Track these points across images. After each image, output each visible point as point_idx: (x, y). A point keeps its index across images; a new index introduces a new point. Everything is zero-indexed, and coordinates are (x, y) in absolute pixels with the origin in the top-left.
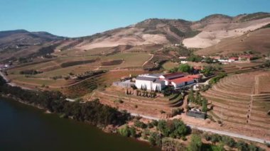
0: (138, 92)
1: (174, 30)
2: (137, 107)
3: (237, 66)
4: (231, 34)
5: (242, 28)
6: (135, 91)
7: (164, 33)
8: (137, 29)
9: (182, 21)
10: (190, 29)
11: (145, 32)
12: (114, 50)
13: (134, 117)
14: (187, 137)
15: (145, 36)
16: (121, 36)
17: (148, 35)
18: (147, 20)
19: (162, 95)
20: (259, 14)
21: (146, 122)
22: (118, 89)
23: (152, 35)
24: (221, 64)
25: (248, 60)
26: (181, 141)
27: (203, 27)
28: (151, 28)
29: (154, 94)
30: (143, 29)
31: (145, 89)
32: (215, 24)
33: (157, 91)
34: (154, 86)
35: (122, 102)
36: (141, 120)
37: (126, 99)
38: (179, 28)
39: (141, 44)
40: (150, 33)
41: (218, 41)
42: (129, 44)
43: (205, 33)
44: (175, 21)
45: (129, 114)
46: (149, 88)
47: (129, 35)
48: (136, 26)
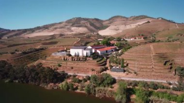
0: (73, 58)
1: (92, 24)
2: (72, 68)
3: (137, 42)
4: (128, 27)
5: (134, 24)
6: (70, 57)
7: (86, 27)
8: (67, 24)
9: (97, 20)
10: (102, 25)
11: (73, 25)
12: (51, 37)
13: (71, 76)
14: (113, 85)
15: (73, 28)
16: (56, 28)
17: (75, 28)
18: (74, 18)
19: (91, 59)
20: (142, 16)
21: (81, 79)
22: (56, 57)
23: (78, 28)
24: (126, 41)
25: (142, 39)
26: (110, 89)
27: (110, 23)
28: (77, 23)
29: (85, 59)
30: (71, 24)
31: (78, 56)
32: (118, 21)
33: (87, 56)
34: (85, 53)
35: (60, 66)
36: (77, 77)
37: (63, 63)
38: (95, 24)
39: (71, 33)
40: (76, 26)
41: (121, 31)
42: (62, 33)
43: (112, 27)
44: (93, 20)
45: (67, 74)
46: (81, 55)
47: (62, 28)
48: (66, 22)
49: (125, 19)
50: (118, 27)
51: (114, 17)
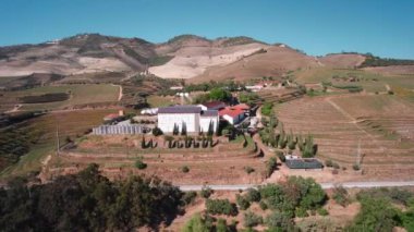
0: (169, 139)
1: (130, 52)
2: (186, 170)
4: (216, 61)
5: (229, 53)
6: (161, 138)
7: (117, 57)
8: (62, 48)
9: (141, 42)
10: (154, 53)
11: (82, 52)
12: (24, 82)
15: (83, 60)
16: (34, 59)
17: (90, 59)
18: (82, 36)
19: (224, 139)
20: (242, 38)
23: (96, 59)
27: (175, 51)
28: (93, 49)
30: (77, 49)
31: (184, 132)
32: (192, 48)
34: (205, 124)
37: (147, 155)
38: (137, 51)
39: (82, 72)
40: (93, 56)
42: (56, 72)
43: (180, 59)
44: (132, 41)
46: (191, 129)
47: (51, 57)
48: (61, 43)
49: (206, 43)
50: (194, 61)
51: (180, 37)
